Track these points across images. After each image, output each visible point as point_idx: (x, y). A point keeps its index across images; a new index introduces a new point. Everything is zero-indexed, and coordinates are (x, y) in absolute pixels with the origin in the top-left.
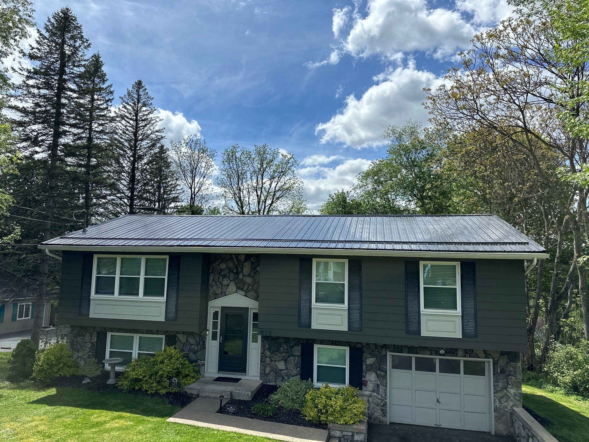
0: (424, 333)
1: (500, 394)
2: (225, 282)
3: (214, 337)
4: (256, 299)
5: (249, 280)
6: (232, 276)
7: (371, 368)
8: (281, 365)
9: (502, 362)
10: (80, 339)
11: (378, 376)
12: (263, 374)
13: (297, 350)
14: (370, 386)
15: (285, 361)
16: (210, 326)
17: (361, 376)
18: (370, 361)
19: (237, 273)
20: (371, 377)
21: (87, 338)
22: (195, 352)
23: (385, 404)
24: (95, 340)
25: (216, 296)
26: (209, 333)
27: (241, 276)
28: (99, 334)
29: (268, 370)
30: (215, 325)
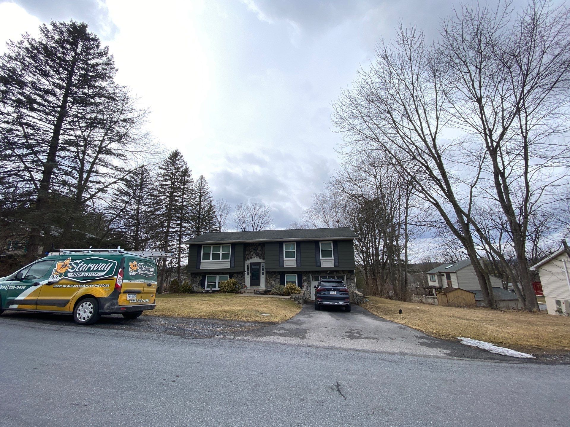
0: (322, 266)
1: (349, 286)
2: (251, 253)
3: (248, 274)
4: (264, 259)
5: (260, 252)
6: (254, 251)
7: (305, 281)
8: (273, 282)
9: (349, 275)
10: (195, 279)
11: (307, 283)
12: (267, 286)
13: (279, 277)
14: (305, 287)
15: (275, 281)
16: (246, 270)
17: (302, 284)
18: (305, 278)
19: (256, 250)
20: (305, 284)
21: (198, 278)
22: (241, 280)
23: (311, 293)
24: (201, 279)
25: (248, 259)
26: (246, 273)
27: (257, 251)
28: (202, 276)
29: (268, 284)
30: (248, 270)
